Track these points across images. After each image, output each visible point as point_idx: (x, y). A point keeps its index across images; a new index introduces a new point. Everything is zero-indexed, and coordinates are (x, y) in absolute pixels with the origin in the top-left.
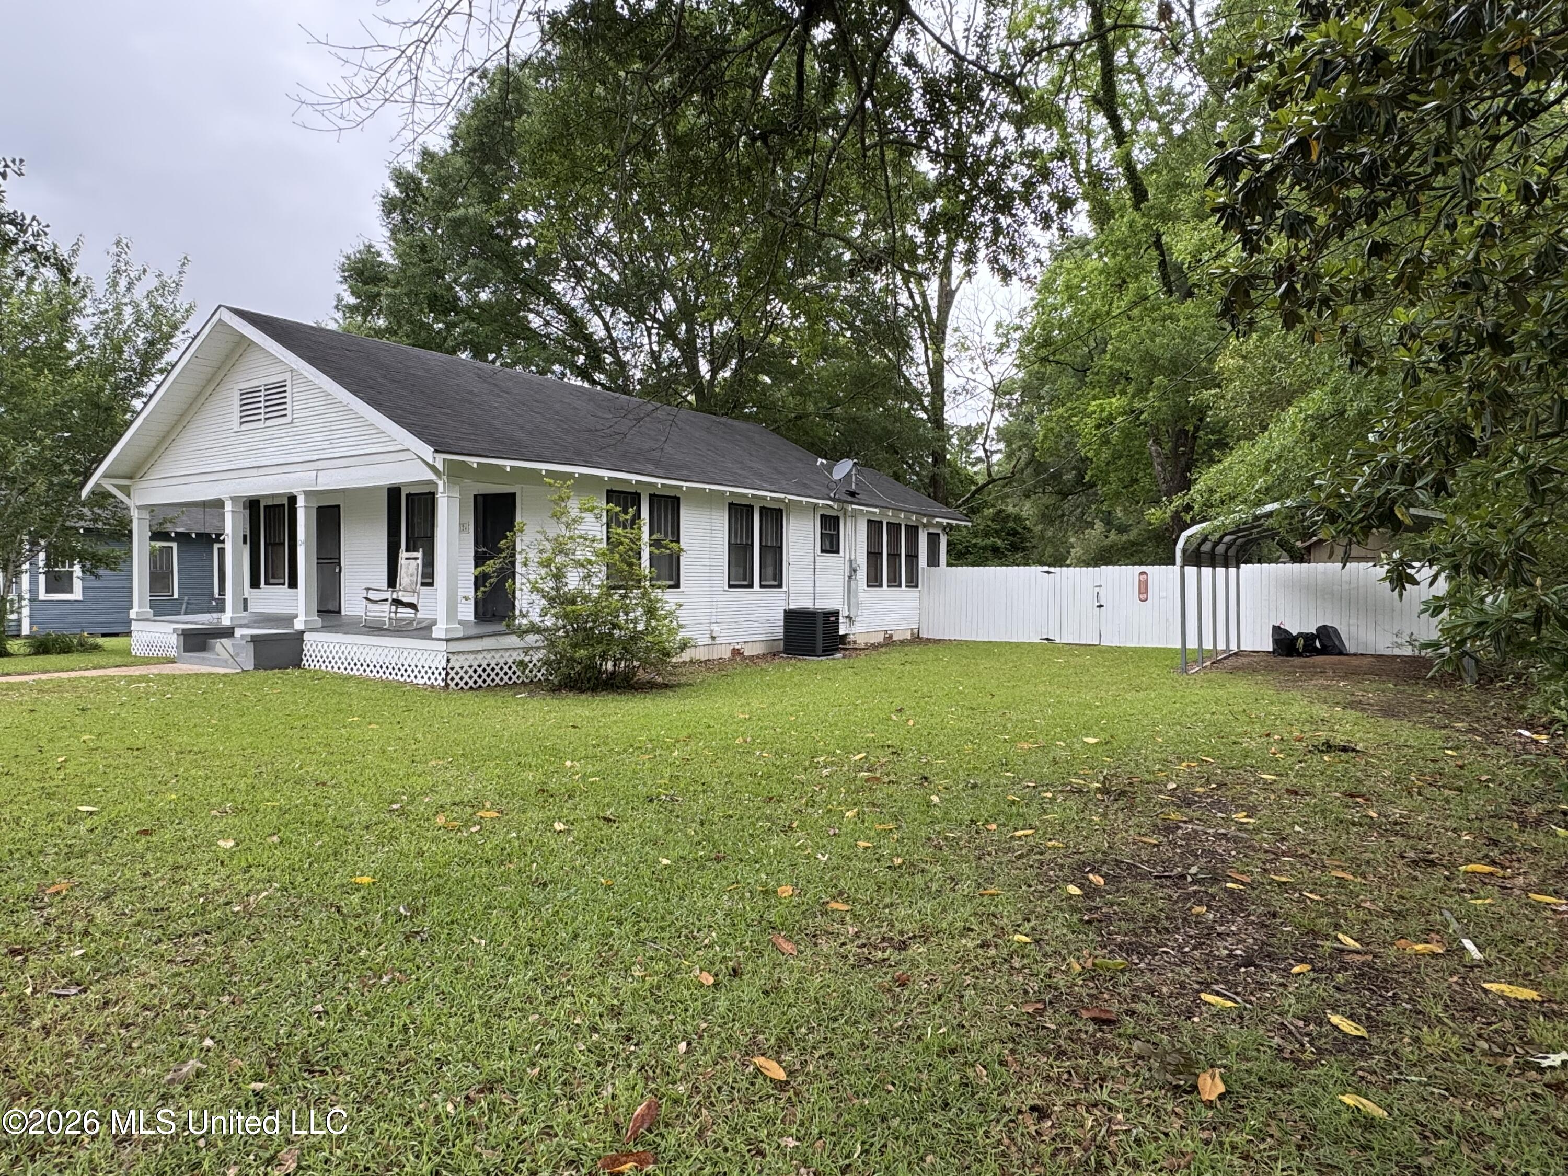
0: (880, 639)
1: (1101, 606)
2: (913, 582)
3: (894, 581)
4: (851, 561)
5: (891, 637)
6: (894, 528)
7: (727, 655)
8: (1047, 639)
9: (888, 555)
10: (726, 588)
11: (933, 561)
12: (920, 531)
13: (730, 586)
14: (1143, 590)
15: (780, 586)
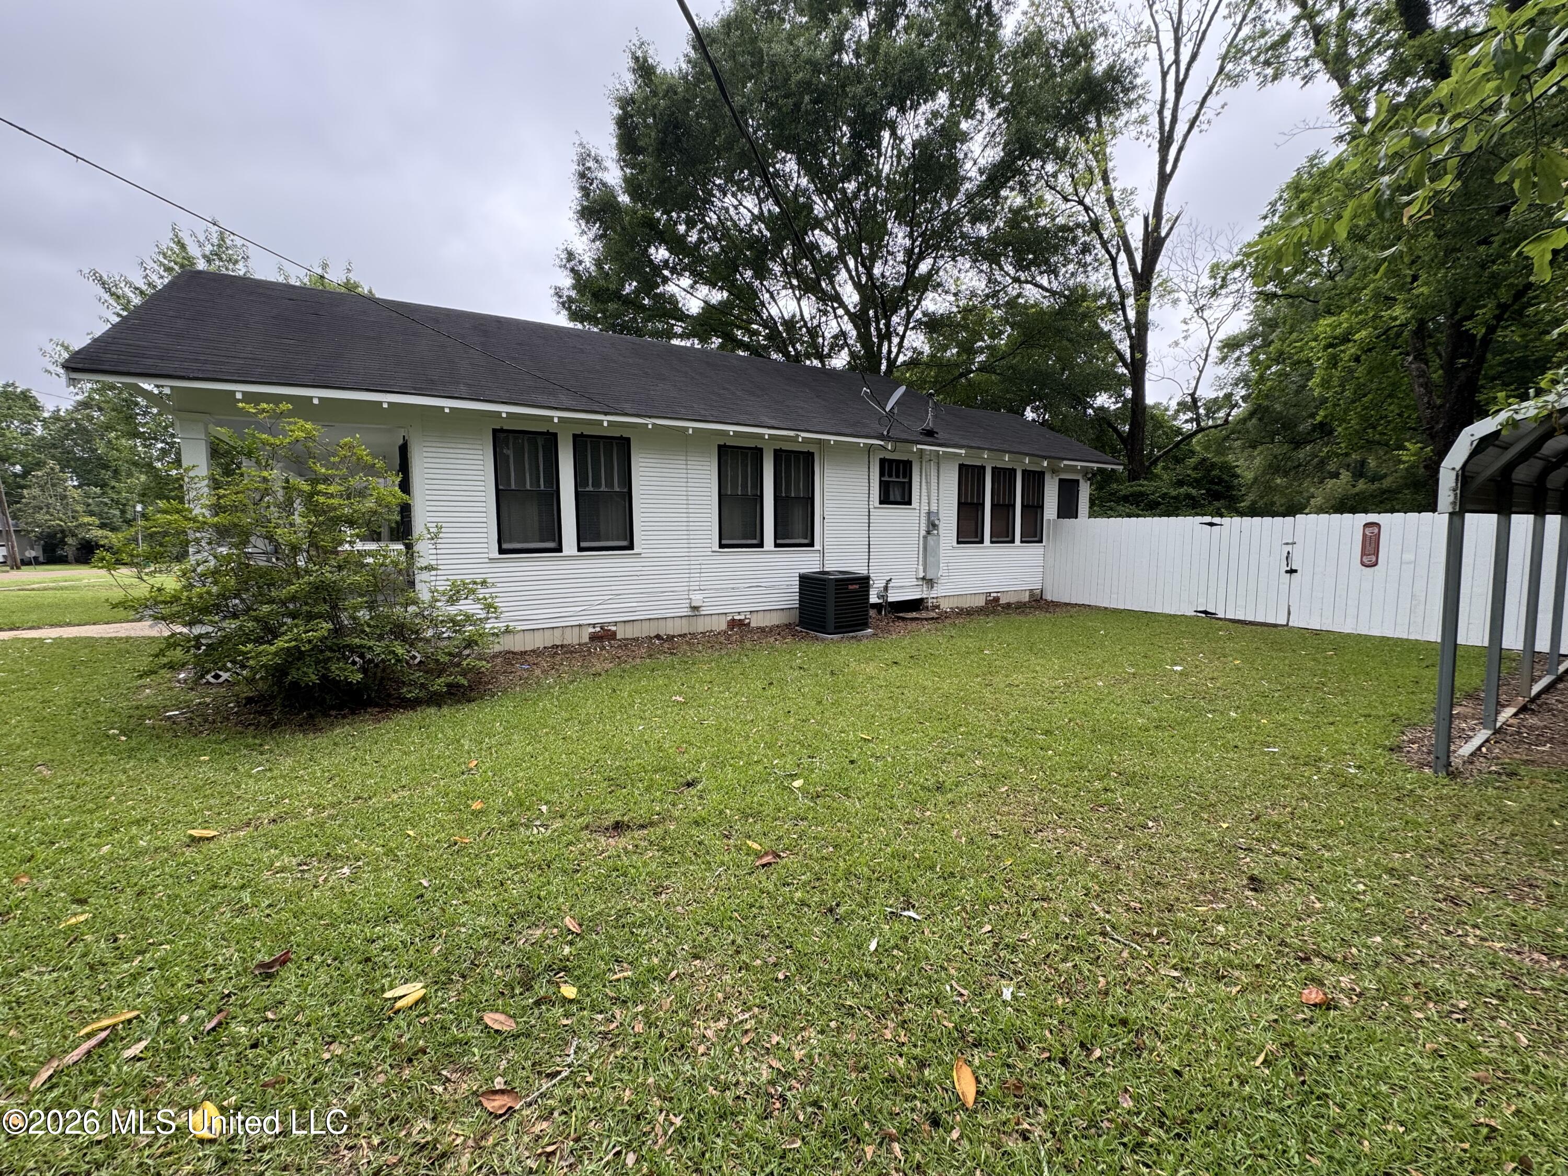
0: (981, 602)
1: (1292, 571)
2: (1033, 534)
3: (1003, 535)
4: (929, 513)
5: (997, 599)
6: (1004, 477)
7: (724, 626)
8: (1205, 612)
9: (993, 506)
10: (716, 548)
11: (1068, 509)
12: (1047, 477)
13: (721, 546)
14: (1370, 549)
15: (812, 544)
